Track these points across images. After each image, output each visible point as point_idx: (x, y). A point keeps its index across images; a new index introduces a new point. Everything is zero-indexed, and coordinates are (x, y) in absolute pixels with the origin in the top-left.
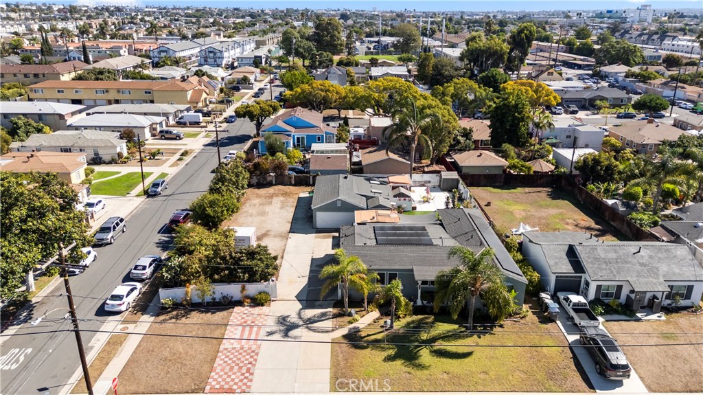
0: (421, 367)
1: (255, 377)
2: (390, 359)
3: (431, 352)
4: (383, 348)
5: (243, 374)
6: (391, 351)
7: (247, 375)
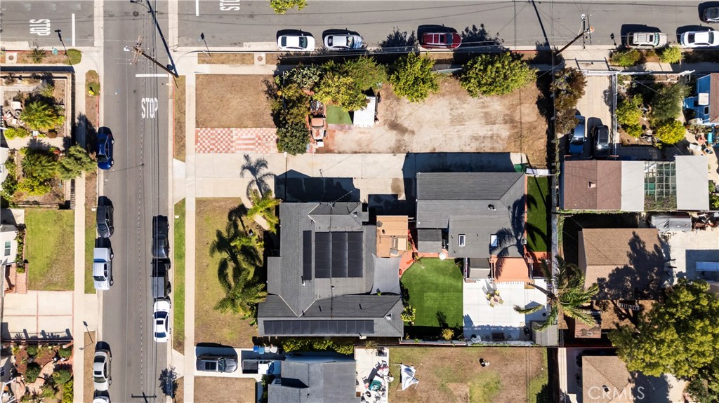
0: (212, 251)
1: (207, 155)
2: (219, 234)
3: (225, 259)
4: (229, 229)
5: (209, 147)
6: (226, 234)
7: (208, 149)
